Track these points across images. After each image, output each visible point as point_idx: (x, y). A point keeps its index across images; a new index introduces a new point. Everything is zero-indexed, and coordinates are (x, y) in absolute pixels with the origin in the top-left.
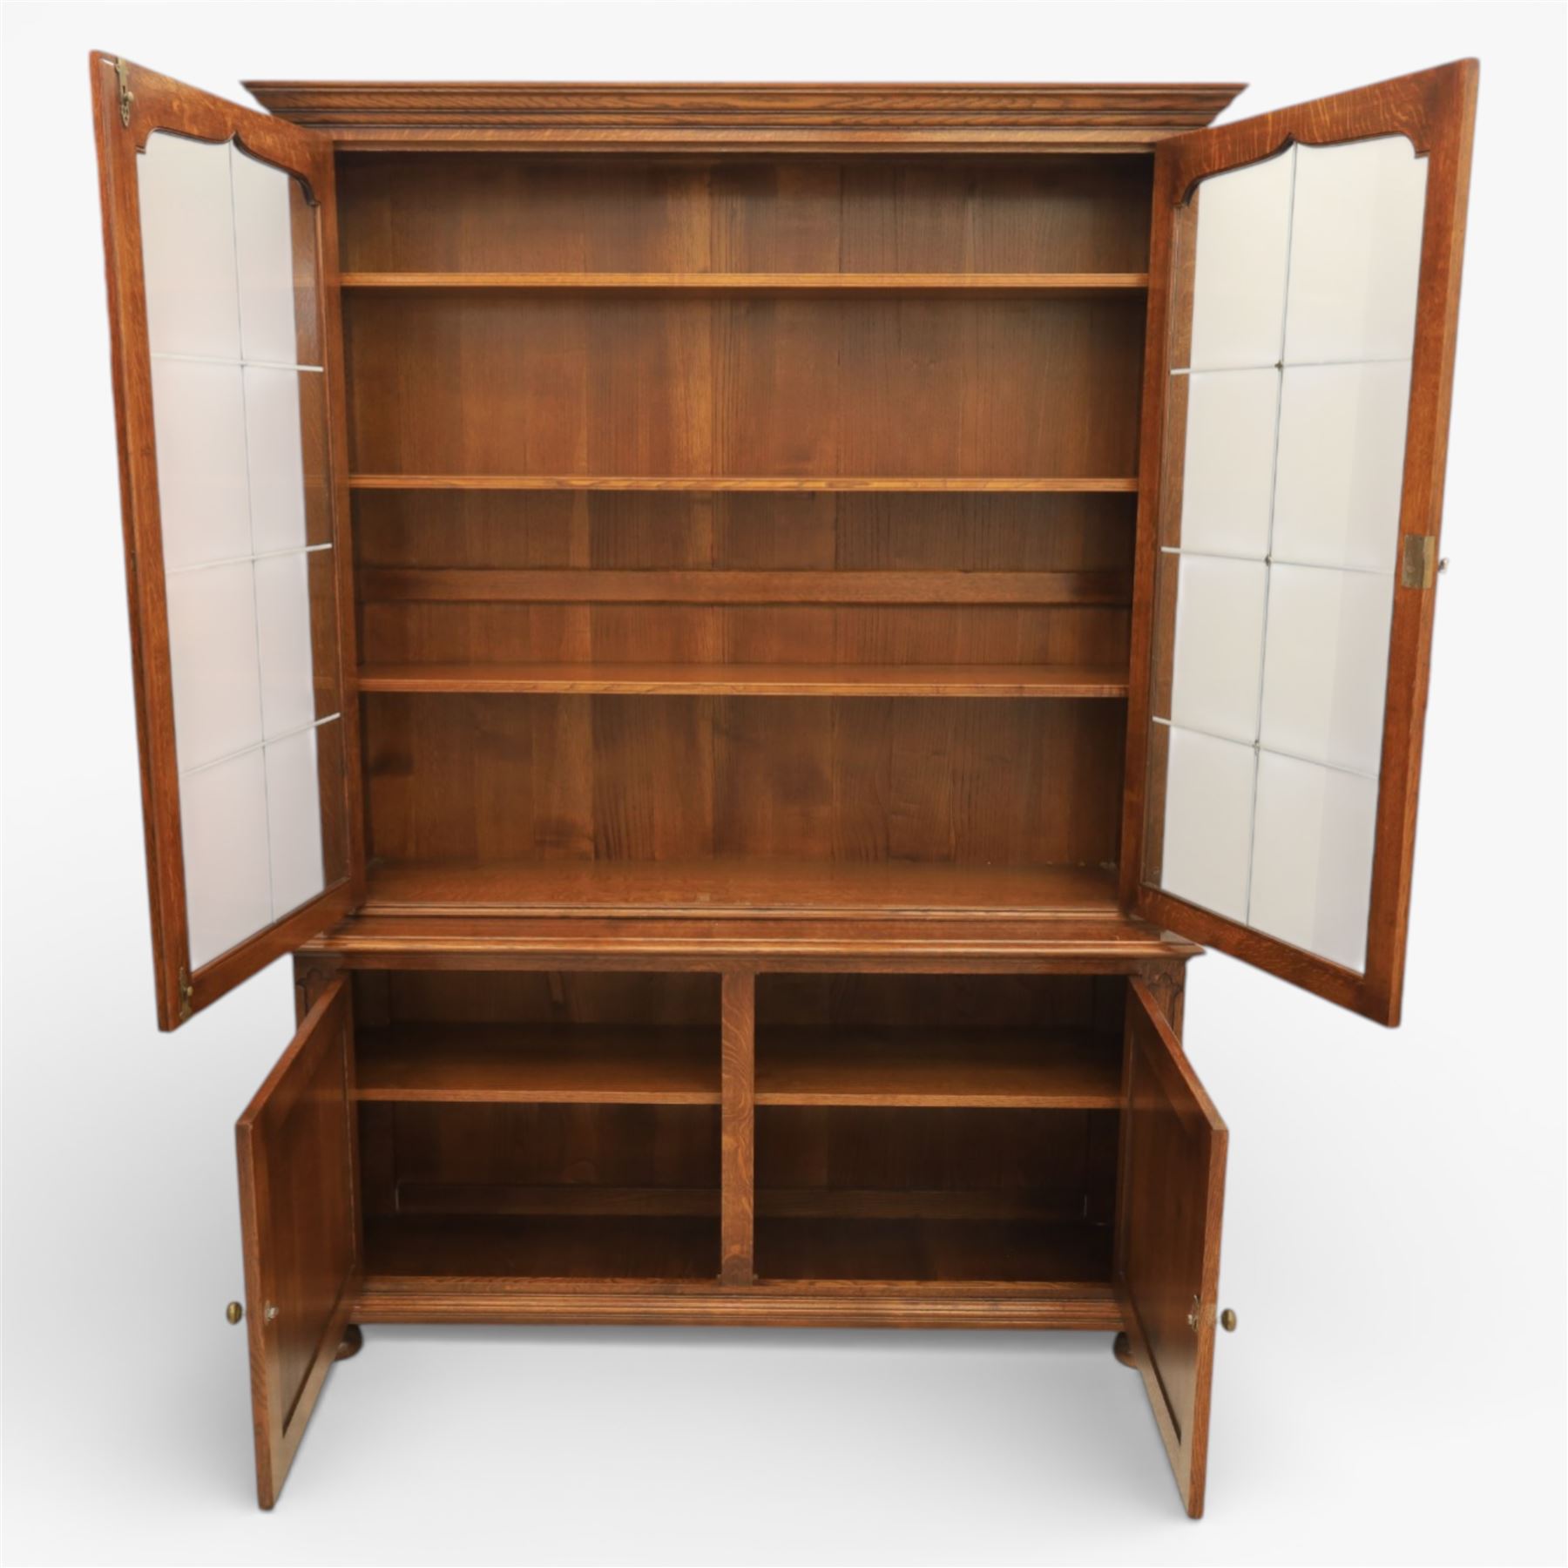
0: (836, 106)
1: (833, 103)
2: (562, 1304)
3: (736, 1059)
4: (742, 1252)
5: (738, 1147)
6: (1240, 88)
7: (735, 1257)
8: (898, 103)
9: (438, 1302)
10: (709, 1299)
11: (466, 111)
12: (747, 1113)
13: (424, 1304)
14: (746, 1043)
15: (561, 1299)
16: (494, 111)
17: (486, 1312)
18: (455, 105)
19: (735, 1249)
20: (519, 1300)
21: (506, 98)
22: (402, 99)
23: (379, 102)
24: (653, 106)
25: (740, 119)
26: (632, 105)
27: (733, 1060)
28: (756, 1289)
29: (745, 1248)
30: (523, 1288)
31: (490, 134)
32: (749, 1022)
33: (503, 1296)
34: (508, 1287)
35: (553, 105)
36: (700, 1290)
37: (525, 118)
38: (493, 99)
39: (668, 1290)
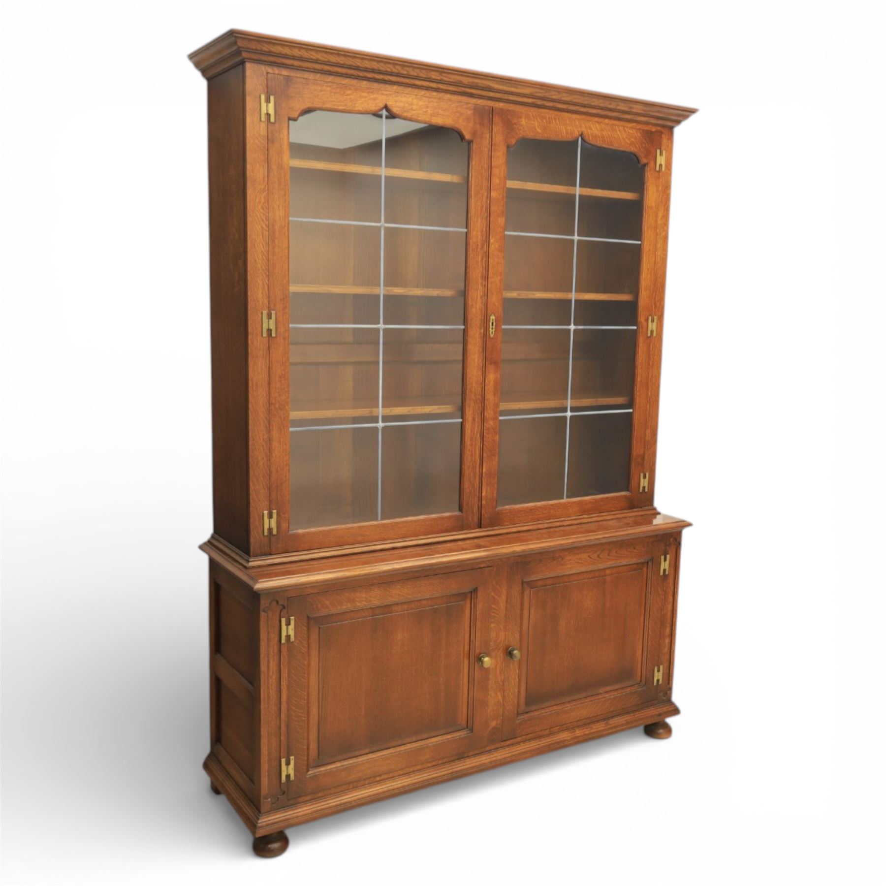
0: (537, 94)
1: (537, 92)
2: (410, 779)
3: (498, 614)
4: (497, 724)
5: (497, 665)
7: (494, 728)
8: (564, 97)
9: (340, 799)
10: (482, 756)
11: (357, 68)
12: (502, 644)
13: (332, 802)
14: (502, 605)
15: (408, 777)
16: (373, 71)
17: (369, 796)
18: (354, 64)
19: (493, 724)
20: (385, 784)
21: (382, 64)
22: (325, 55)
23: (311, 55)
24: (454, 81)
25: (492, 94)
26: (445, 79)
27: (496, 615)
28: (503, 744)
29: (499, 721)
30: (386, 776)
31: (364, 84)
32: (504, 593)
33: (376, 784)
34: (378, 779)
35: (405, 72)
36: (477, 752)
37: (387, 78)
38: (375, 63)
39: (461, 757)
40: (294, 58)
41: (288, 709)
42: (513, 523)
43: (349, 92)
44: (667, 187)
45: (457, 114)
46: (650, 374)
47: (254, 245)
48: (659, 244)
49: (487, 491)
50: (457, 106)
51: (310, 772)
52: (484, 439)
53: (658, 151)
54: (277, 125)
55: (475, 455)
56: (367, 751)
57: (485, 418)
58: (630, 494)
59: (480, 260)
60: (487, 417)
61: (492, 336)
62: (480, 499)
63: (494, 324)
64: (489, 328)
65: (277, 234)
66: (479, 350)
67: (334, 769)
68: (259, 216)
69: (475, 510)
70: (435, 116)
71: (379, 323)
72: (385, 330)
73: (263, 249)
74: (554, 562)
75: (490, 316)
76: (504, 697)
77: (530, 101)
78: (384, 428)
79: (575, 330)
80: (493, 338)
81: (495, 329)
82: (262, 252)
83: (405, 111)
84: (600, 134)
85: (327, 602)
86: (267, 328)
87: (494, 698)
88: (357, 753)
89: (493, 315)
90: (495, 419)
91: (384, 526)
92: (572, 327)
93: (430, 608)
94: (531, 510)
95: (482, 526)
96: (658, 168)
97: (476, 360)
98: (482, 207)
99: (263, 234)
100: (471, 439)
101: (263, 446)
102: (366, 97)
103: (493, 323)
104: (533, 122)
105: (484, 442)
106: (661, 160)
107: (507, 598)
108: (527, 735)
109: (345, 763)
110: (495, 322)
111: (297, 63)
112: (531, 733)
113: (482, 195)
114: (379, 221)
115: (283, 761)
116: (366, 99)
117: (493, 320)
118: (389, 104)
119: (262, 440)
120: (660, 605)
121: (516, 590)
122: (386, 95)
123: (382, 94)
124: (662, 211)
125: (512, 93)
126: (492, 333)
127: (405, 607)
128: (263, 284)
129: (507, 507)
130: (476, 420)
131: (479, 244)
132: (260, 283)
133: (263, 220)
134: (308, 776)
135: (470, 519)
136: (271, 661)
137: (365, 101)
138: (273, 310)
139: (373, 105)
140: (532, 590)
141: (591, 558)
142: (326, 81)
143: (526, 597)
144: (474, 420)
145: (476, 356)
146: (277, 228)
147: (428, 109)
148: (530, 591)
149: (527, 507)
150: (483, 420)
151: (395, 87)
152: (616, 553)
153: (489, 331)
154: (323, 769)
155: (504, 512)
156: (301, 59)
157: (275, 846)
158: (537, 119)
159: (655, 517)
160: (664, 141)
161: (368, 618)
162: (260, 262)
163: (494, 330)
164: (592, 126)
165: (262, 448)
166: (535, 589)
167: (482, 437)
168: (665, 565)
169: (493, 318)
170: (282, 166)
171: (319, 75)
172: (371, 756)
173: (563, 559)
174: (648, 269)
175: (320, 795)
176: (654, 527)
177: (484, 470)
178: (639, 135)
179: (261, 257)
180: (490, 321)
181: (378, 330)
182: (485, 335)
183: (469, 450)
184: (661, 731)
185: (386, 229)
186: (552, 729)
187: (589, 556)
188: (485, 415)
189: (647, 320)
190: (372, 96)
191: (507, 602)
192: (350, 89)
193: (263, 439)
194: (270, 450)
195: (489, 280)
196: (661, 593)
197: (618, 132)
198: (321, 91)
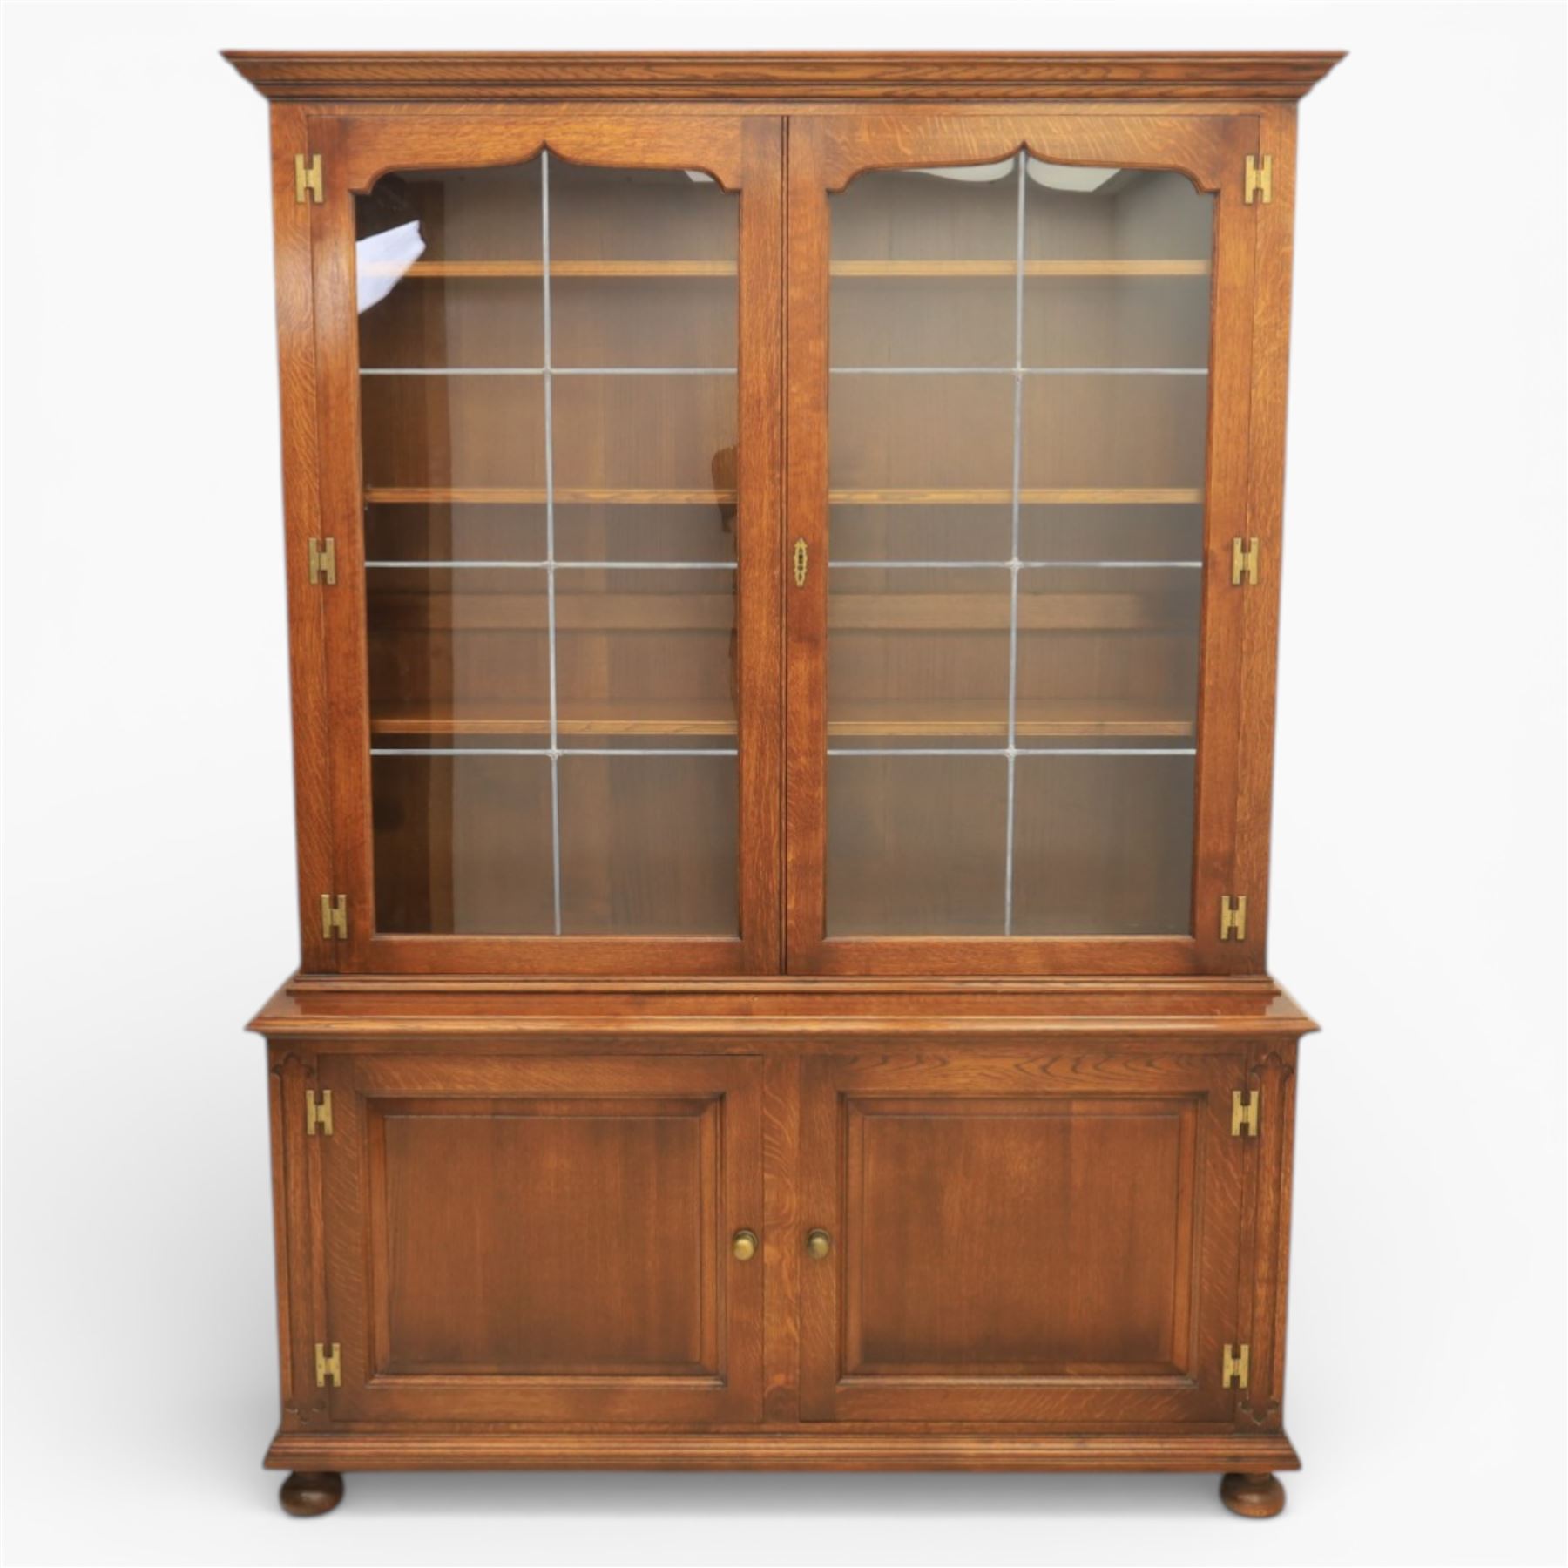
0: (887, 76)
1: (884, 73)
3: (780, 1156)
4: (787, 1383)
5: (782, 1259)
6: (1338, 56)
7: (780, 1388)
8: (957, 73)
10: (749, 1439)
11: (473, 83)
12: (792, 1219)
13: (415, 1447)
14: (791, 1138)
15: (576, 1440)
16: (505, 83)
17: (487, 1456)
18: (461, 77)
19: (779, 1379)
20: (527, 1442)
21: (518, 69)
22: (401, 70)
23: (376, 73)
24: (681, 77)
25: (780, 91)
26: (659, 76)
27: (777, 1158)
28: (803, 1426)
29: (791, 1378)
30: (532, 1427)
31: (499, 108)
32: (795, 1113)
33: (508, 1437)
34: (514, 1427)
35: (570, 76)
36: (739, 1428)
37: (538, 91)
38: (503, 69)
39: (701, 1429)
40: (346, 83)
41: (327, 1256)
42: (866, 973)
43: (467, 129)
44: (1282, 239)
45: (704, 141)
46: (1245, 669)
47: (292, 421)
48: (1261, 373)
49: (797, 901)
50: (702, 126)
51: (375, 1381)
52: (789, 794)
53: (1250, 161)
54: (327, 207)
55: (770, 822)
56: (494, 1369)
57: (789, 751)
58: (1194, 940)
59: (765, 429)
60: (795, 749)
61: (800, 583)
62: (782, 914)
63: (805, 558)
64: (793, 567)
65: (333, 401)
66: (770, 613)
67: (422, 1388)
68: (298, 371)
69: (772, 935)
70: (653, 152)
71: (544, 558)
72: (558, 572)
73: (307, 429)
74: (921, 1067)
75: (794, 543)
76: (802, 1330)
77: (879, 91)
78: (562, 760)
79: (1022, 572)
80: (802, 588)
81: (807, 567)
82: (306, 433)
83: (586, 150)
84: (1072, 140)
85: (397, 1075)
86: (317, 568)
87: (778, 1328)
88: (471, 1368)
89: (801, 540)
90: (813, 753)
91: (561, 946)
92: (1015, 564)
93: (619, 1118)
94: (913, 950)
95: (789, 970)
96: (1249, 198)
97: (764, 634)
98: (769, 321)
99: (306, 402)
100: (757, 792)
101: (317, 778)
102: (502, 134)
103: (801, 557)
104: (889, 136)
105: (789, 801)
106: (1258, 178)
107: (802, 1125)
108: (866, 1421)
109: (447, 1381)
110: (807, 554)
111: (356, 91)
112: (878, 1421)
113: (768, 299)
114: (541, 364)
115: (319, 1347)
116: (503, 137)
117: (801, 550)
118: (550, 139)
119: (314, 765)
120: (1235, 1204)
121: (825, 1111)
122: (545, 123)
123: (535, 123)
124: (1268, 297)
125: (827, 82)
126: (800, 577)
127: (565, 1108)
128: (310, 491)
129: (853, 939)
130: (768, 753)
131: (762, 395)
132: (305, 489)
133: (306, 377)
134: (370, 1387)
135: (760, 953)
136: (292, 1162)
137: (501, 141)
138: (330, 536)
139: (517, 147)
140: (868, 1118)
141: (1022, 1070)
142: (422, 115)
143: (854, 1130)
144: (762, 752)
145: (764, 623)
146: (332, 391)
147: (636, 140)
148: (863, 1119)
149: (902, 944)
150: (786, 755)
151: (564, 107)
152: (1095, 1067)
153: (794, 574)
154: (401, 1381)
155: (844, 947)
156: (360, 83)
157: (315, 1497)
158: (900, 128)
159: (1270, 1002)
160: (1268, 133)
161: (485, 1117)
162: (303, 451)
163: (804, 571)
164: (1050, 124)
165: (315, 782)
166: (875, 1117)
167: (784, 791)
168: (1244, 1115)
169: (801, 545)
170: (338, 278)
171: (406, 107)
172: (500, 1380)
173: (944, 1063)
174: (1228, 431)
175: (394, 1427)
176: (1268, 1023)
177: (790, 857)
178: (1189, 128)
179: (304, 443)
180: (794, 553)
181: (544, 571)
182: (785, 582)
183: (753, 813)
184: (1254, 1498)
185: (555, 378)
186: (931, 1424)
187: (1017, 1066)
188: (788, 744)
189: (1230, 548)
190: (515, 130)
191: (801, 1132)
192: (468, 123)
193: (318, 766)
194: (332, 787)
195: (790, 468)
196: (1235, 1176)
197: (1128, 131)
198: (411, 134)
